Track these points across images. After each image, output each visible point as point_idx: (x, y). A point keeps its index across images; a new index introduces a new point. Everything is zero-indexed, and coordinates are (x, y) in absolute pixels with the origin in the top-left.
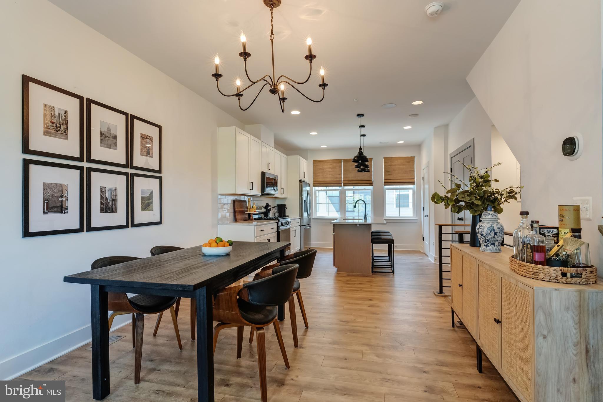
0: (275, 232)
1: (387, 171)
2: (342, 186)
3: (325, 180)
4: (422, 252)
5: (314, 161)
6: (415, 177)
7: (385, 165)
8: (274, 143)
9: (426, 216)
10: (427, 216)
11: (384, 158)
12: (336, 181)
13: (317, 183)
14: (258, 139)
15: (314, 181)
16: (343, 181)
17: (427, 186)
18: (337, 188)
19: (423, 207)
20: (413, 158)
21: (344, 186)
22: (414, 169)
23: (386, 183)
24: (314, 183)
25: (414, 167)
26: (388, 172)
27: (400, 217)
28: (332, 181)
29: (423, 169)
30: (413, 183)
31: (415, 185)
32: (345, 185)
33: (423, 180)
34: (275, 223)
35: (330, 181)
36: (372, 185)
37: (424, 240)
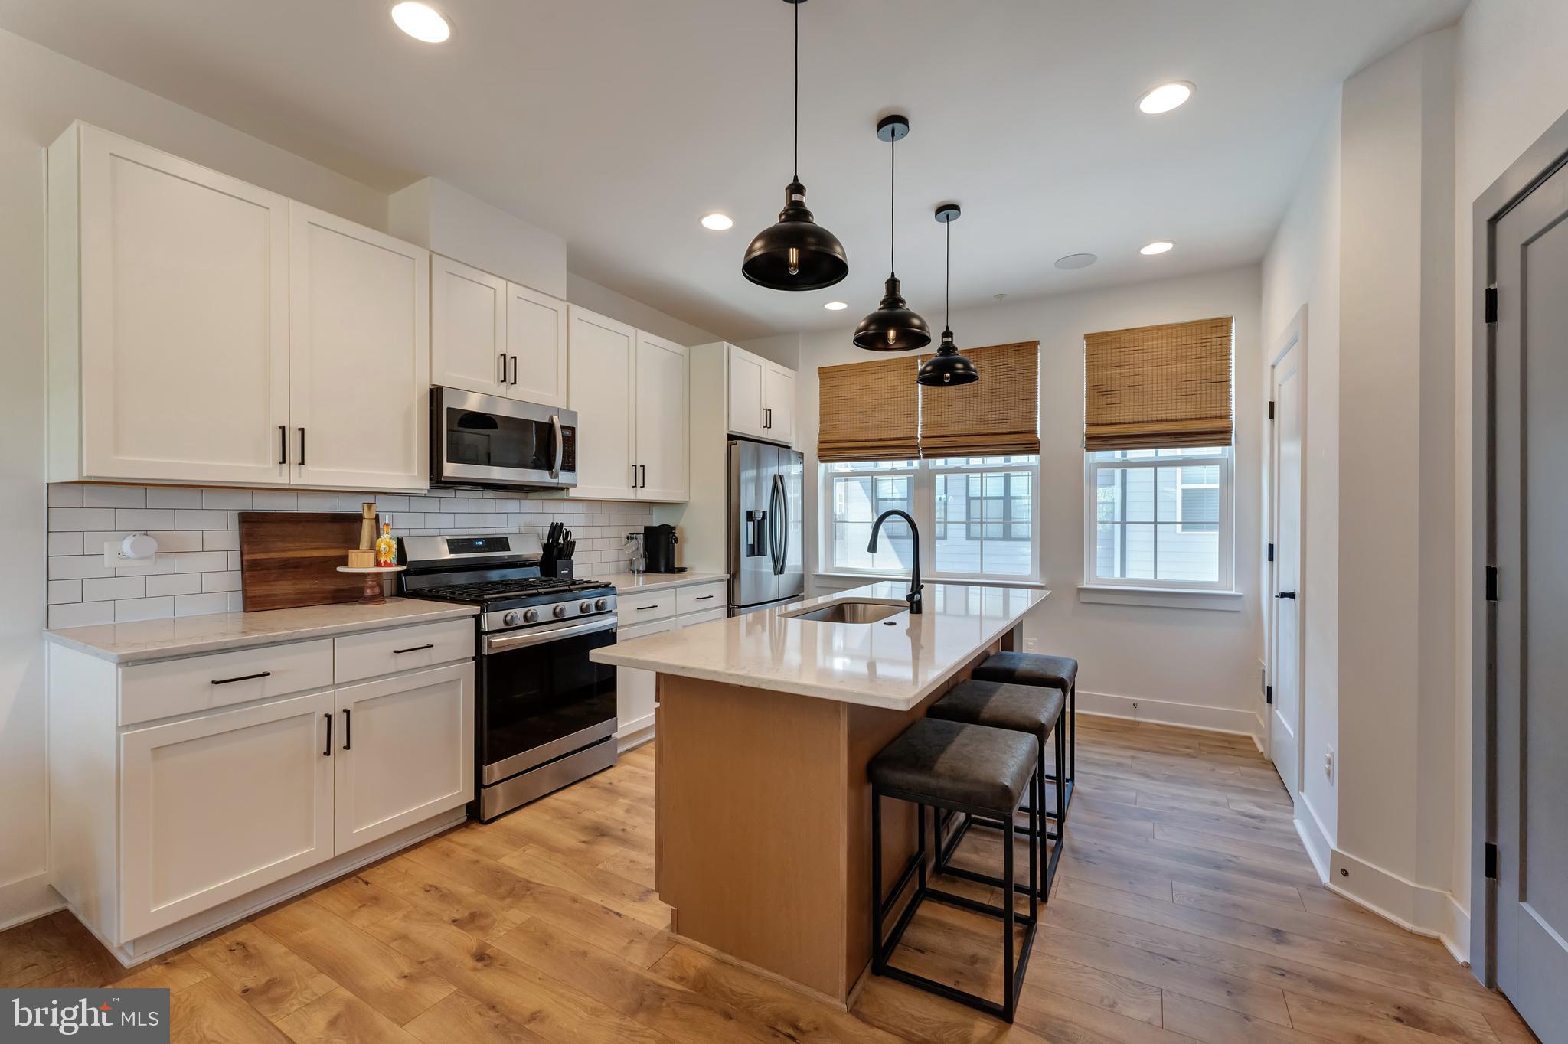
0: (465, 660)
1: (1098, 392)
2: (917, 458)
3: (857, 438)
4: (1261, 749)
5: (823, 371)
6: (1233, 408)
7: (1091, 366)
8: (569, 269)
9: (1283, 595)
10: (1292, 595)
11: (1088, 337)
12: (898, 439)
13: (831, 450)
14: (373, 228)
15: (821, 442)
16: (923, 437)
17: (1291, 450)
18: (902, 464)
19: (1271, 547)
20: (1221, 326)
21: (926, 456)
22: (1228, 374)
23: (1095, 442)
24: (820, 450)
25: (1228, 366)
26: (1108, 393)
27: (1155, 582)
28: (880, 440)
29: (1273, 367)
30: (1221, 436)
31: (1230, 444)
32: (931, 453)
33: (1272, 416)
34: (465, 617)
35: (875, 440)
36: (1037, 452)
37: (1269, 701)
